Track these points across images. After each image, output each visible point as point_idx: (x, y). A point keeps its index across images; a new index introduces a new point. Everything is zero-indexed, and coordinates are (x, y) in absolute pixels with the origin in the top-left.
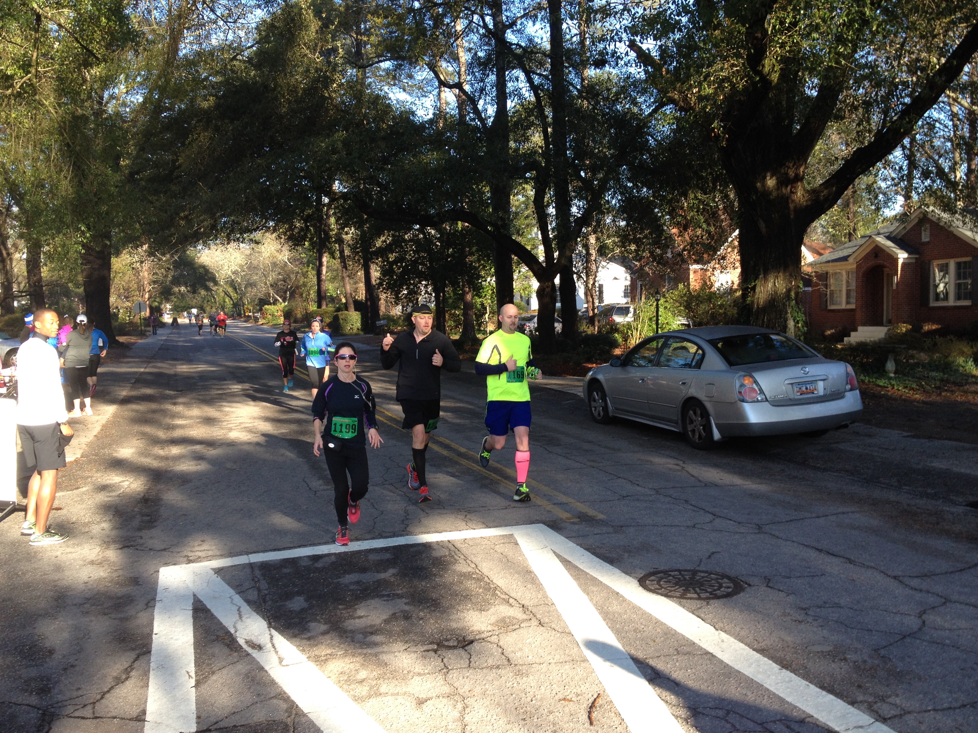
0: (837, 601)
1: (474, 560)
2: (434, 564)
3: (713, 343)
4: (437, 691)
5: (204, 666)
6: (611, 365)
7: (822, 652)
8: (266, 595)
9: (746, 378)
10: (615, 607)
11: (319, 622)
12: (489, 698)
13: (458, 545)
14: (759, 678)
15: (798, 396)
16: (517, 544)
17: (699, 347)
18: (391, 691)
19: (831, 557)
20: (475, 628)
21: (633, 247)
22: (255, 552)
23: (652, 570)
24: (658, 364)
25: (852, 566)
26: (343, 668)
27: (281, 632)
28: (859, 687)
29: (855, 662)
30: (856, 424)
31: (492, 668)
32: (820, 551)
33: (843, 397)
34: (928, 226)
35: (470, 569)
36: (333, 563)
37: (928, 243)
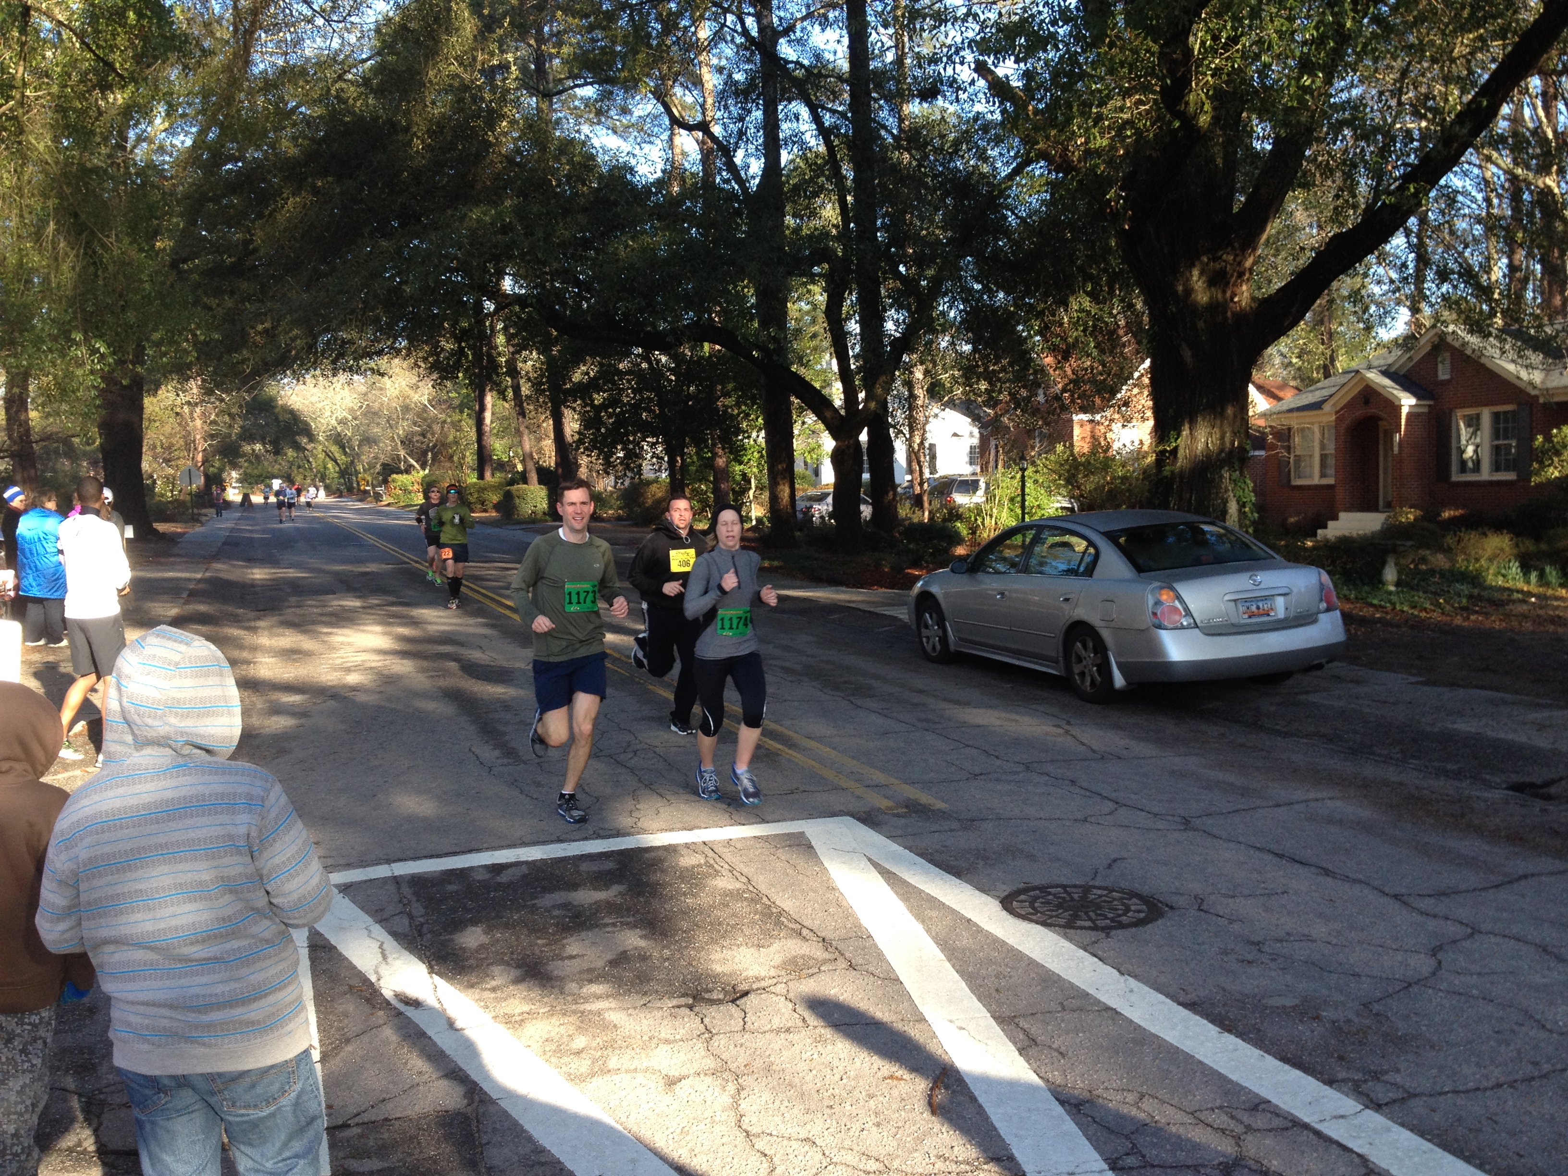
0: (1306, 932)
1: (745, 870)
2: (682, 878)
3: (1112, 537)
4: (696, 1066)
5: (332, 1031)
6: (952, 571)
7: (1284, 1007)
8: (422, 925)
9: (1164, 592)
10: (965, 941)
11: (508, 964)
12: (776, 1076)
13: (719, 849)
14: (1187, 1046)
15: (1245, 620)
16: (810, 847)
17: (1091, 543)
18: (625, 1067)
19: (1297, 865)
20: (751, 973)
21: (983, 386)
22: (400, 860)
23: (1022, 886)
24: (1026, 570)
25: (1329, 879)
26: (549, 1032)
27: (450, 979)
28: (1341, 1058)
29: (1334, 1022)
30: (1336, 664)
31: (778, 1031)
32: (1281, 856)
33: (1315, 621)
34: (1447, 355)
35: (738, 885)
36: (524, 876)
37: (1448, 382)
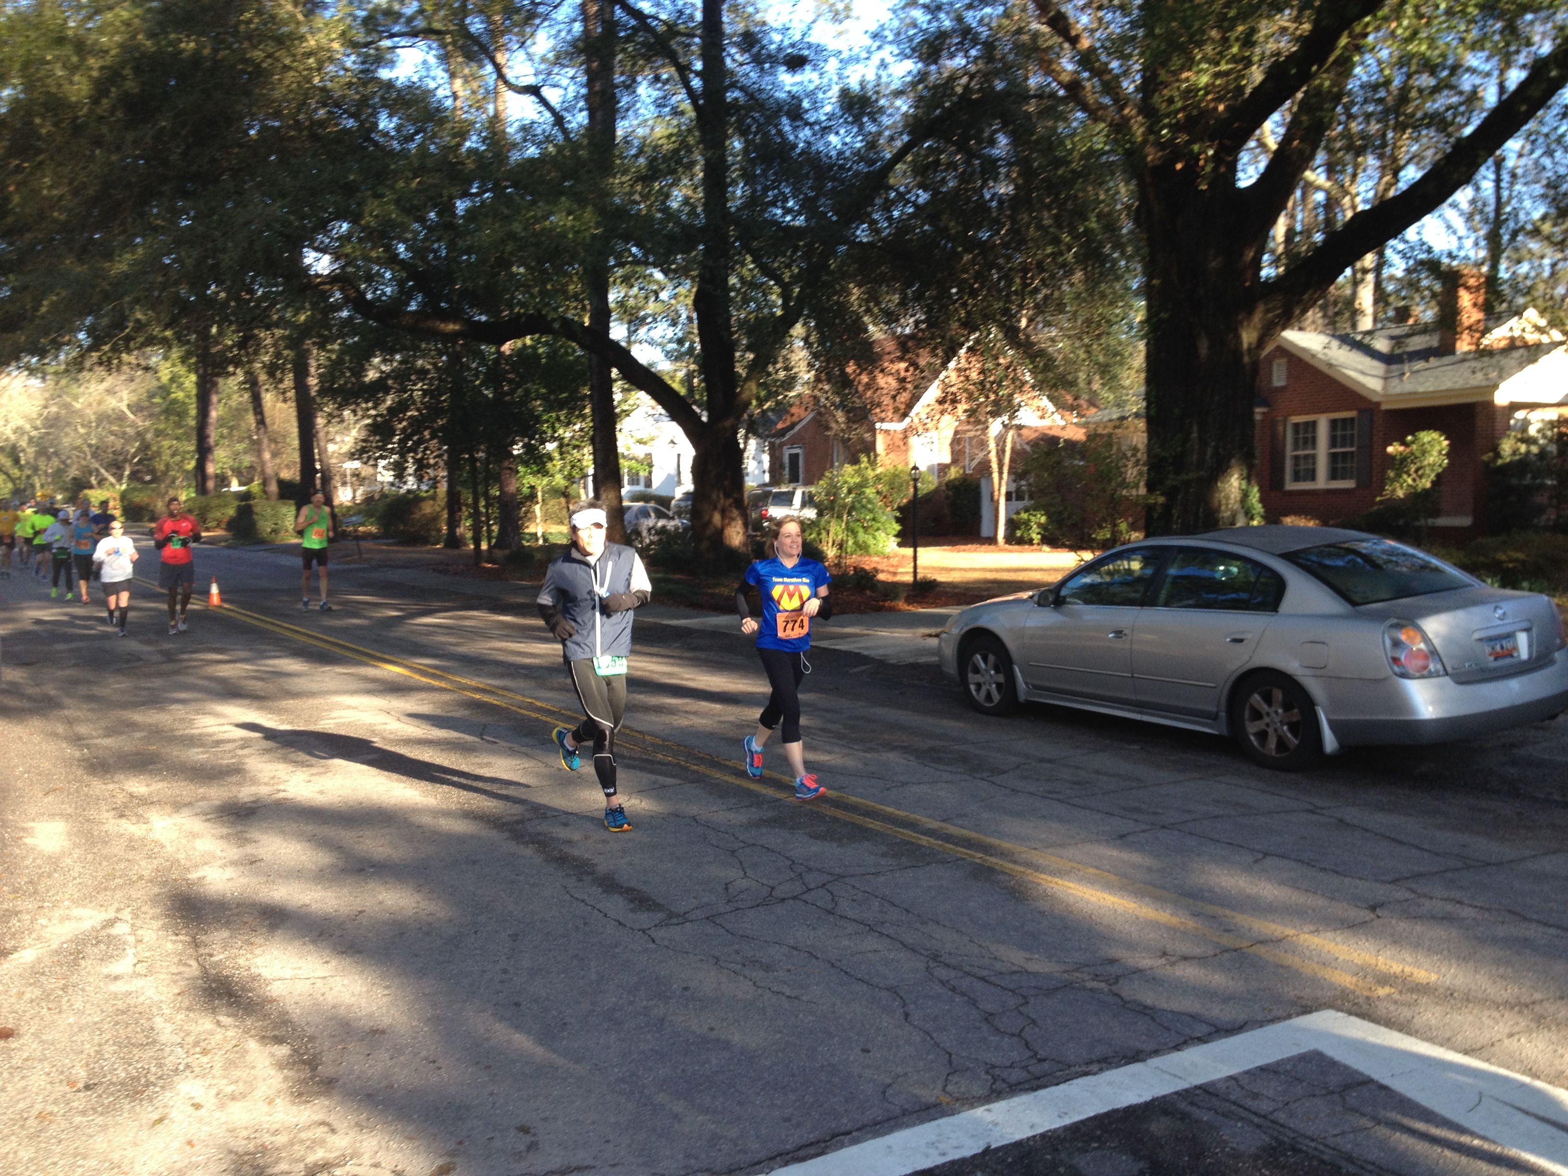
9: (1401, 631)
34: (1284, 361)
37: (1283, 389)
